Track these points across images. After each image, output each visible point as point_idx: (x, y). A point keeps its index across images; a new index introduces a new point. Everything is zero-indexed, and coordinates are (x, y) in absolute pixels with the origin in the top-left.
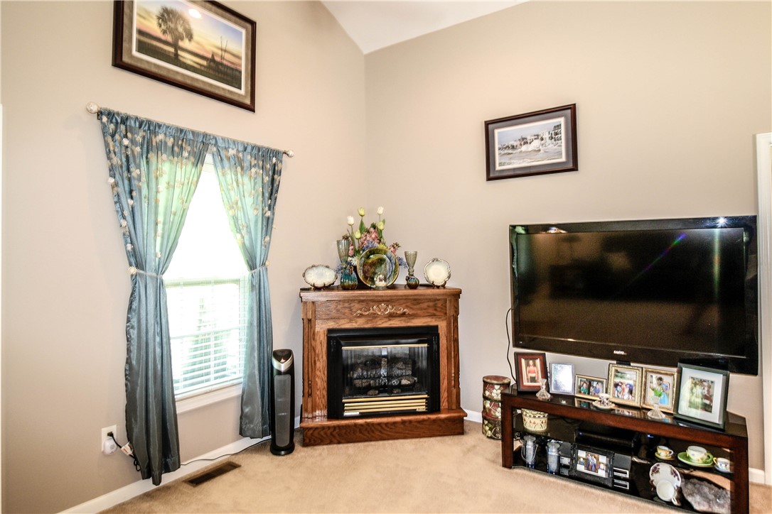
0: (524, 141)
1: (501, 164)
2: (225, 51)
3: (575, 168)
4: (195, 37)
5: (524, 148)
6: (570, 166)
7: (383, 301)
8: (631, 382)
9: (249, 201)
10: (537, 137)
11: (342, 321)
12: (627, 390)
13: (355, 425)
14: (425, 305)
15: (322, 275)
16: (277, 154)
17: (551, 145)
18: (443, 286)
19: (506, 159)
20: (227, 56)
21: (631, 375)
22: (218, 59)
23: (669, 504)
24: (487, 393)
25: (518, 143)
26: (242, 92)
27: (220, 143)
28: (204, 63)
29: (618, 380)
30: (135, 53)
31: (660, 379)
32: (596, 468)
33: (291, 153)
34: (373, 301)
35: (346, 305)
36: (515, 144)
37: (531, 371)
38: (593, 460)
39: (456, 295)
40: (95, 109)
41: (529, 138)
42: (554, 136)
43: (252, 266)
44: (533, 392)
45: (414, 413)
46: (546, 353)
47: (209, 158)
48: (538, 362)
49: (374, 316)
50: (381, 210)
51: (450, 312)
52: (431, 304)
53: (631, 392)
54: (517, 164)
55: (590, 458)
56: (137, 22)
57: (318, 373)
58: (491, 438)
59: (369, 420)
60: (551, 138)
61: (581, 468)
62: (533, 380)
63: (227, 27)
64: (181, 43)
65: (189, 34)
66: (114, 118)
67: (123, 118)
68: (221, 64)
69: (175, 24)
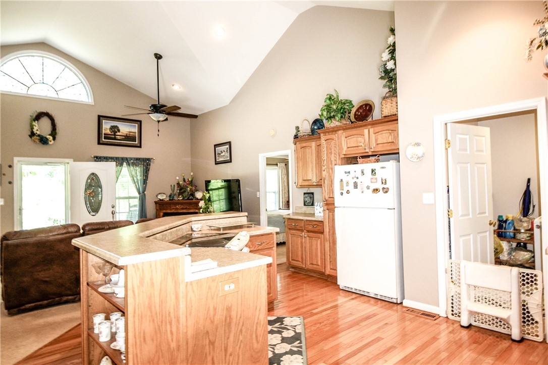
0: (222, 152)
1: (218, 159)
2: (131, 132)
3: (231, 162)
4: (121, 131)
5: (222, 154)
7: (180, 204)
9: (138, 174)
11: (167, 210)
14: (193, 206)
15: (162, 196)
16: (149, 159)
17: (227, 154)
18: (201, 199)
20: (131, 133)
26: (137, 143)
27: (128, 159)
28: (124, 137)
30: (103, 140)
33: (154, 159)
34: (177, 204)
35: (169, 205)
36: (220, 153)
40: (93, 156)
42: (227, 151)
43: (139, 193)
47: (125, 164)
49: (177, 209)
50: (192, 174)
56: (104, 132)
63: (131, 125)
64: (116, 134)
65: (119, 131)
66: (98, 159)
67: (100, 158)
68: (129, 136)
69: (115, 129)
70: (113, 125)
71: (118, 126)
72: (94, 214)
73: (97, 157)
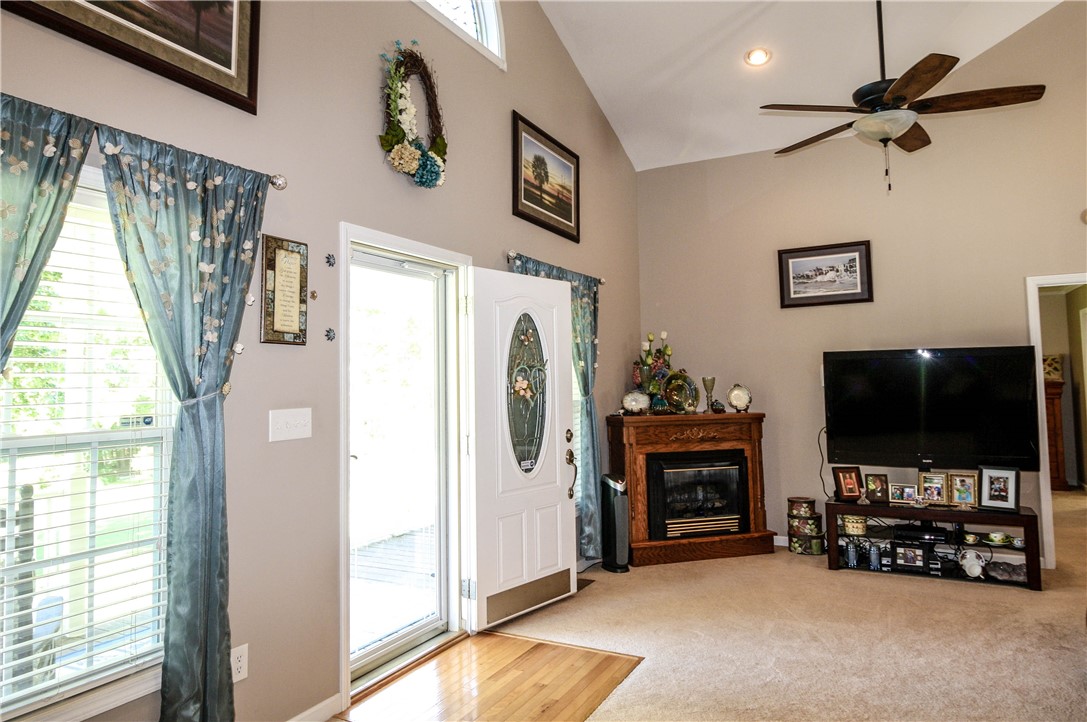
0: (819, 272)
1: (795, 292)
2: (564, 187)
3: (870, 299)
5: (819, 278)
6: (866, 296)
7: (695, 425)
8: (939, 486)
10: (832, 268)
11: (658, 446)
12: (936, 493)
13: (680, 545)
14: (732, 429)
15: (635, 401)
16: (596, 282)
17: (846, 277)
18: (746, 410)
19: (801, 288)
20: (565, 192)
21: (937, 480)
22: (560, 196)
23: (977, 579)
24: (795, 512)
25: (814, 273)
28: (553, 201)
29: (927, 485)
30: (524, 201)
31: (963, 481)
32: (914, 559)
33: (603, 280)
34: (686, 425)
35: (663, 429)
36: (810, 274)
37: (849, 483)
38: (910, 553)
39: (760, 418)
40: (513, 253)
41: (824, 269)
42: (850, 268)
44: (853, 500)
45: (727, 532)
46: (861, 467)
48: (853, 475)
49: (688, 441)
50: (664, 335)
51: (755, 436)
52: (737, 427)
53: (939, 494)
54: (812, 293)
55: (908, 552)
56: (524, 173)
57: (639, 497)
58: (802, 553)
59: (691, 540)
60: (846, 270)
61: (900, 562)
62: (851, 490)
63: (564, 165)
64: (544, 186)
65: (547, 177)
67: (527, 261)
68: (562, 200)
69: (540, 169)
70: (537, 153)
71: (547, 161)
72: (526, 464)
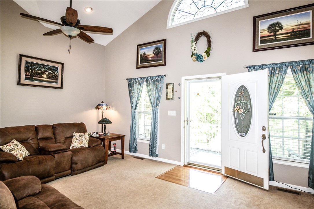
2: (300, 25)
4: (284, 28)
22: (295, 30)
26: (311, 37)
27: (295, 64)
28: (289, 35)
40: (246, 66)
47: (289, 71)
64: (277, 33)
65: (281, 28)
66: (251, 68)
67: (254, 67)
68: (298, 31)
69: (275, 28)
70: (272, 23)
71: (280, 21)
72: (242, 134)
73: (250, 67)
